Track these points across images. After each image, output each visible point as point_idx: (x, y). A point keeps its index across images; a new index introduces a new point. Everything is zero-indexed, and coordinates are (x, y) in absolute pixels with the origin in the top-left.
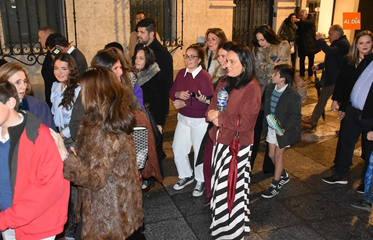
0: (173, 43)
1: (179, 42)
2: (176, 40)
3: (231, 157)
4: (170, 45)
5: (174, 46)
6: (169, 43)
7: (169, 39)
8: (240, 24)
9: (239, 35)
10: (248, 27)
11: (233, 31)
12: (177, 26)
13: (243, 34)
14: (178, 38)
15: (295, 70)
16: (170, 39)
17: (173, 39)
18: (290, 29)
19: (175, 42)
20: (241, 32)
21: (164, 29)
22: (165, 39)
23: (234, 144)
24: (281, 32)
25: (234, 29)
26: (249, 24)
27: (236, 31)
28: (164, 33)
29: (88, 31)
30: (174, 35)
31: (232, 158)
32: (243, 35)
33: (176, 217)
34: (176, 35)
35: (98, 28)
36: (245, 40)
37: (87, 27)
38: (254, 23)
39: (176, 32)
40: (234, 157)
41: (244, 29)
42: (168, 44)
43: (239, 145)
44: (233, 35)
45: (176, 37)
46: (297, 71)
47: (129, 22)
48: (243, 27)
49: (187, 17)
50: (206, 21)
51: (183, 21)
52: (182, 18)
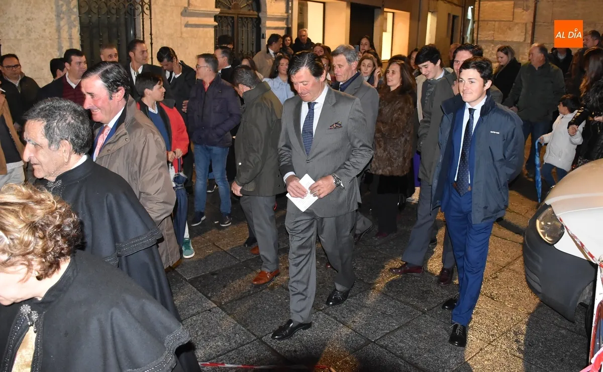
33: (208, 309)
49: (156, 38)
50: (181, 44)
51: (152, 44)
52: (151, 39)
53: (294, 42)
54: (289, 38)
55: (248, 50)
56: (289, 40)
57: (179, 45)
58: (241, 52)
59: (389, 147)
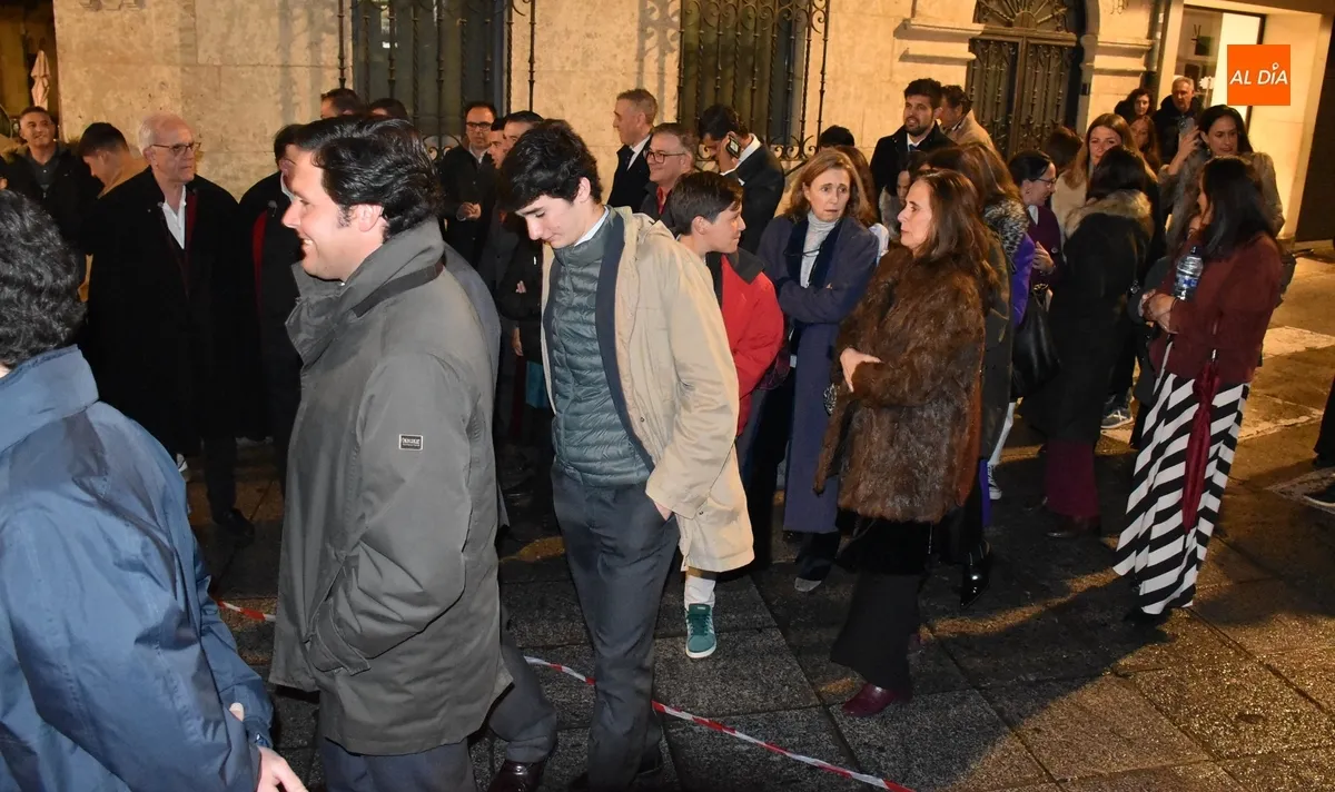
0: (792, 150)
1: (810, 149)
2: (801, 144)
3: (1196, 407)
4: (784, 156)
5: (794, 159)
6: (779, 149)
7: (781, 139)
8: (984, 109)
10: (1008, 119)
12: (807, 105)
14: (806, 137)
16: (785, 139)
17: (793, 141)
19: (796, 149)
21: (769, 112)
22: (772, 138)
23: (1205, 376)
26: (1009, 109)
28: (769, 121)
29: (563, 109)
30: (795, 132)
31: (1200, 408)
34: (803, 128)
35: (591, 101)
37: (561, 98)
38: (1024, 109)
39: (803, 122)
40: (1204, 406)
41: (994, 123)
42: (778, 154)
43: (1217, 380)
45: (802, 134)
47: (676, 89)
48: (992, 119)
49: (835, 81)
50: (888, 97)
51: (822, 92)
52: (823, 83)
53: (1159, 107)
54: (1145, 98)
55: (1044, 119)
56: (1145, 103)
57: (883, 98)
58: (1028, 120)
59: (904, 433)
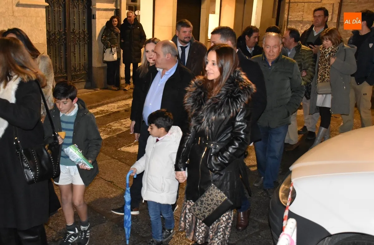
8: (55, 27)
9: (55, 39)
10: (65, 30)
11: (47, 34)
13: (60, 37)
15: (120, 78)
18: (112, 33)
20: (57, 36)
24: (102, 37)
25: (48, 32)
26: (65, 26)
27: (51, 34)
32: (59, 39)
36: (62, 45)
38: (71, 26)
41: (60, 32)
44: (47, 38)
46: (122, 78)
48: (58, 30)
54: (115, 19)
56: (116, 21)
57: (11, 23)
